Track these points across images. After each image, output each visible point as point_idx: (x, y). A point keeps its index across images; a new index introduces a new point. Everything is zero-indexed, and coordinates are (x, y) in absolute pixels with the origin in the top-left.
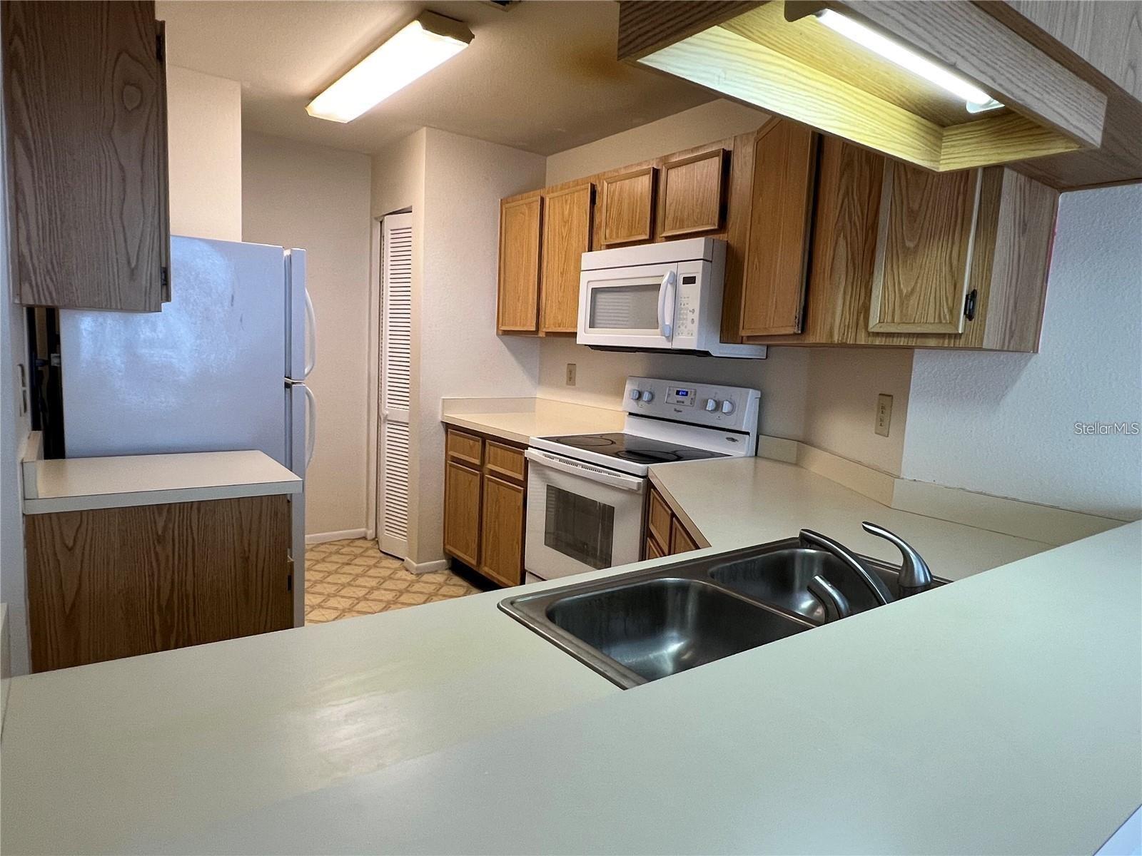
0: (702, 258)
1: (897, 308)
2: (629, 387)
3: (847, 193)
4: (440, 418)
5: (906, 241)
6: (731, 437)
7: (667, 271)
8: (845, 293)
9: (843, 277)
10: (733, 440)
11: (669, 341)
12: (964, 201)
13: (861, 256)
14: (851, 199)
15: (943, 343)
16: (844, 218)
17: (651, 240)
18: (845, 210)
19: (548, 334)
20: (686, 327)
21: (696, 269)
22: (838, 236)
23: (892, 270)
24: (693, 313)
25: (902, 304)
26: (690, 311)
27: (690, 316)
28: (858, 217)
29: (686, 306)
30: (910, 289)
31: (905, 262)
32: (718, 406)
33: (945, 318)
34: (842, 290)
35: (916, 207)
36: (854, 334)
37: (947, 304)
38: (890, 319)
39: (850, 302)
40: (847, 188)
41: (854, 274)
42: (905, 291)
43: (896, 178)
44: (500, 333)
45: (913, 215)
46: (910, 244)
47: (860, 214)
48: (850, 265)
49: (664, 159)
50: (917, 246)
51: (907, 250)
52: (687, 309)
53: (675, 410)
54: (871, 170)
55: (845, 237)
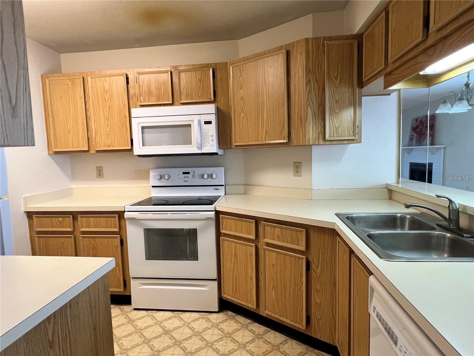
0: (214, 113)
1: (335, 131)
2: (152, 174)
3: (309, 92)
4: (23, 210)
5: (336, 110)
6: (216, 188)
7: (196, 119)
8: (313, 127)
9: (312, 121)
10: (217, 189)
11: (200, 150)
12: (353, 97)
13: (317, 114)
14: (311, 94)
15: (350, 142)
16: (309, 101)
17: (172, 104)
18: (309, 98)
19: (98, 151)
20: (209, 143)
21: (213, 118)
22: (308, 107)
23: (332, 119)
24: (212, 137)
25: (336, 130)
26: (210, 136)
27: (211, 138)
28: (315, 100)
29: (208, 134)
30: (338, 126)
31: (336, 117)
32: (210, 176)
33: (351, 134)
34: (311, 126)
35: (337, 99)
36: (318, 141)
37: (351, 130)
38: (332, 136)
39: (315, 130)
40: (309, 90)
41: (316, 120)
42: (337, 126)
43: (330, 89)
44: (52, 153)
45: (337, 101)
46: (338, 111)
47: (315, 99)
48: (314, 118)
49: (175, 67)
50: (339, 111)
51: (336, 113)
52: (208, 135)
53: (184, 181)
54: (318, 85)
55: (311, 108)
